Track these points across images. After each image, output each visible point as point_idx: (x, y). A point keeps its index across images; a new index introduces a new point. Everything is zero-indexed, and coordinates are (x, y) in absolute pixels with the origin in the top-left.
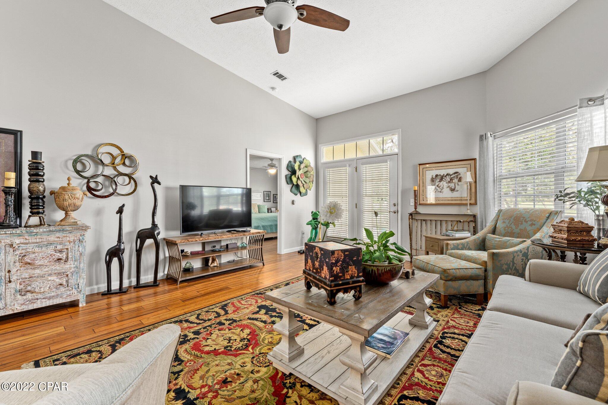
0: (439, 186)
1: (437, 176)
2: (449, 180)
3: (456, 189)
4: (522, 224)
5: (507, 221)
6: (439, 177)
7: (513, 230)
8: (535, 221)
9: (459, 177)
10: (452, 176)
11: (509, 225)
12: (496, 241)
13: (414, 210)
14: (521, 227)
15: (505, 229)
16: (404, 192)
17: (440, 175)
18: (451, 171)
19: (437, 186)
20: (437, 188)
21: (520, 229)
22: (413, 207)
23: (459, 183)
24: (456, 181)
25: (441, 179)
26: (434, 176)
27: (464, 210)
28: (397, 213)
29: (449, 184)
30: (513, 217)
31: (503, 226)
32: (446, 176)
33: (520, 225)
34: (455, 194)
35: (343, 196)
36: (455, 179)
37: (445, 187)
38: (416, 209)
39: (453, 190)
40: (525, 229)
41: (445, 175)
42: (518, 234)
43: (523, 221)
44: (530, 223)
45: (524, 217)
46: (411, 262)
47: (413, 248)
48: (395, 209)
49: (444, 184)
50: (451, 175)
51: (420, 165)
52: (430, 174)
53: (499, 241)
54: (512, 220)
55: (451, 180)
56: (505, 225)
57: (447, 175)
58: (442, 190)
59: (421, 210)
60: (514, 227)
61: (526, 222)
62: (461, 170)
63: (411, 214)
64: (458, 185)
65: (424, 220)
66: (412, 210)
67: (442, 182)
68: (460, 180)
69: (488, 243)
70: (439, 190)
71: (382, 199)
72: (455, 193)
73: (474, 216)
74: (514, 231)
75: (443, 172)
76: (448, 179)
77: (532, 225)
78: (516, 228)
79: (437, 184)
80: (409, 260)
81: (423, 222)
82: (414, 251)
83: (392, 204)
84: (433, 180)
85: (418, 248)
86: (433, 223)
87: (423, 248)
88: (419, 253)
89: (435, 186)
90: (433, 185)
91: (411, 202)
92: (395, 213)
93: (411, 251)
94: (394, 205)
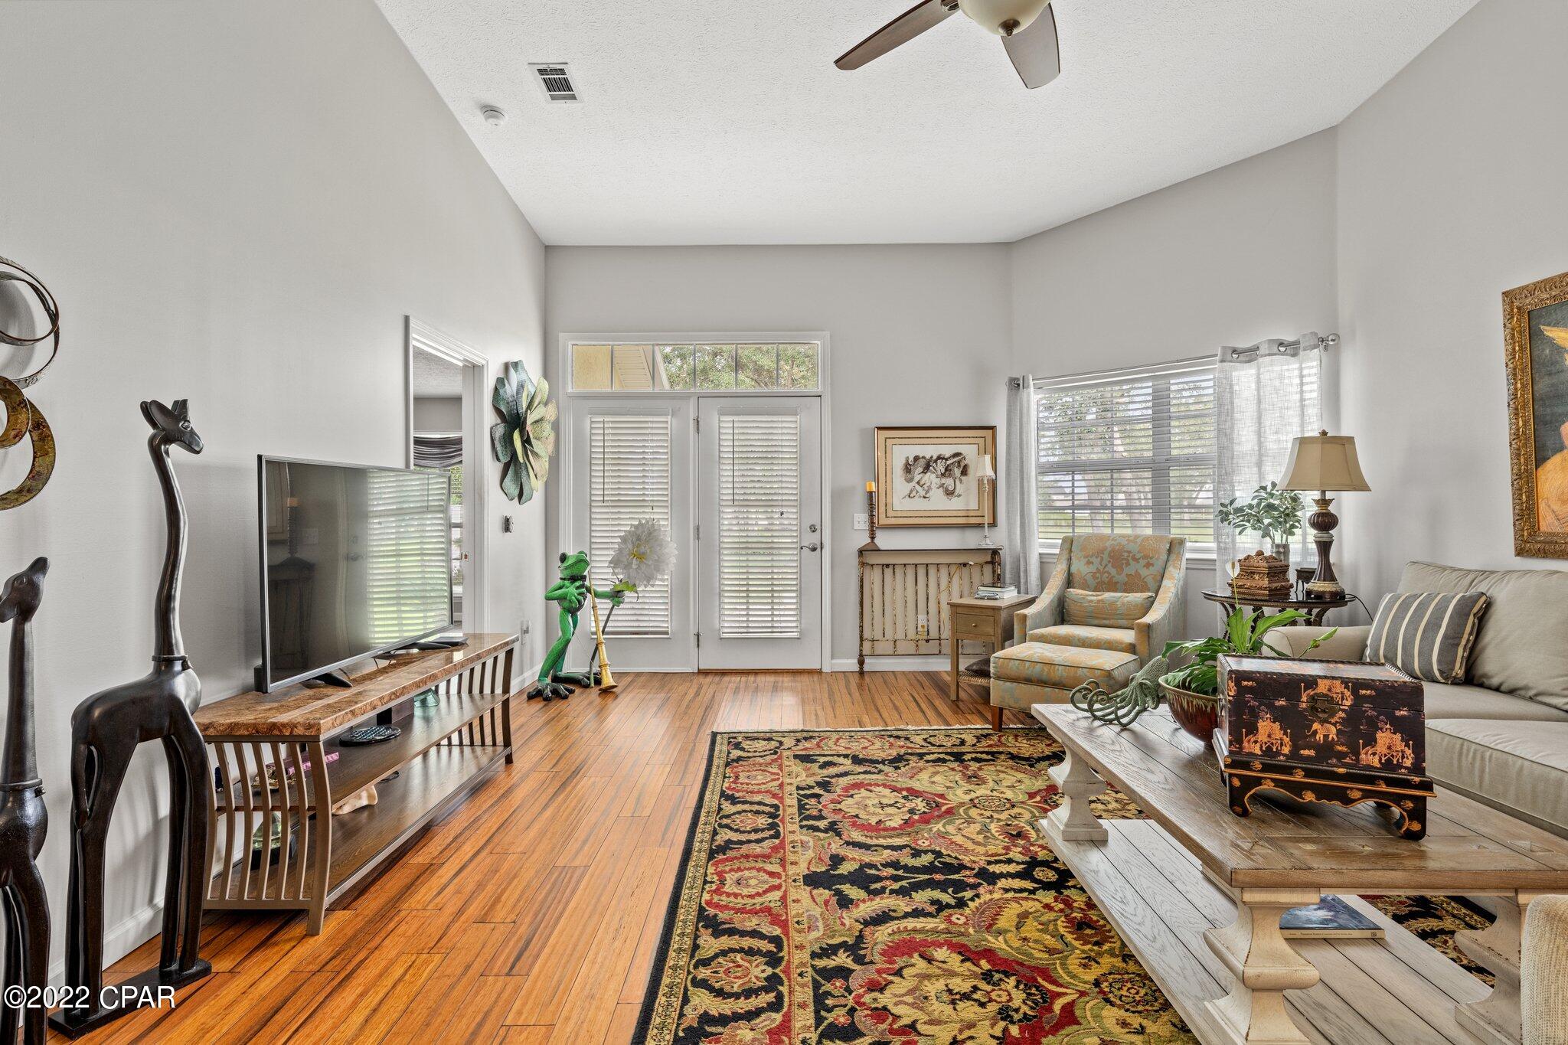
0: (922, 483)
1: (916, 458)
2: (943, 471)
3: (957, 492)
4: (1128, 564)
5: (1096, 561)
6: (922, 462)
7: (1113, 577)
8: (1151, 558)
9: (962, 465)
10: (949, 462)
11: (1101, 568)
12: (1091, 601)
13: (869, 540)
14: (1130, 570)
15: (1094, 577)
16: (839, 496)
17: (923, 457)
18: (947, 451)
19: (918, 483)
20: (918, 487)
21: (1127, 575)
22: (867, 534)
23: (963, 478)
24: (957, 472)
25: (927, 468)
26: (911, 459)
27: (971, 540)
28: (819, 550)
29: (944, 480)
30: (1106, 553)
31: (1090, 570)
32: (935, 461)
33: (1124, 566)
34: (955, 504)
35: (655, 504)
36: (956, 470)
37: (934, 486)
38: (873, 538)
39: (950, 493)
40: (1137, 574)
41: (935, 458)
42: (1125, 584)
43: (1130, 558)
44: (1143, 562)
45: (1129, 552)
46: (862, 673)
47: (865, 637)
48: (812, 539)
49: (931, 478)
50: (947, 460)
51: (879, 428)
52: (902, 452)
53: (1099, 601)
54: (1106, 556)
55: (946, 469)
56: (1092, 568)
57: (939, 458)
58: (927, 492)
59: (884, 541)
60: (1113, 572)
61: (1136, 560)
62: (969, 451)
63: (861, 552)
64: (961, 481)
65: (888, 566)
66: (864, 540)
67: (929, 474)
68: (964, 472)
69: (1072, 608)
70: (923, 493)
71: (782, 514)
72: (955, 499)
73: (995, 552)
74: (1114, 580)
75: (929, 451)
76: (940, 467)
77: (1148, 565)
78: (1118, 574)
79: (917, 478)
80: (856, 668)
81: (886, 570)
82: (867, 645)
83: (806, 525)
84: (908, 469)
85: (878, 635)
86: (910, 572)
87: (889, 635)
88: (880, 648)
89: (914, 483)
90: (909, 480)
91: (861, 520)
92: (814, 549)
93: (861, 645)
94: (813, 529)
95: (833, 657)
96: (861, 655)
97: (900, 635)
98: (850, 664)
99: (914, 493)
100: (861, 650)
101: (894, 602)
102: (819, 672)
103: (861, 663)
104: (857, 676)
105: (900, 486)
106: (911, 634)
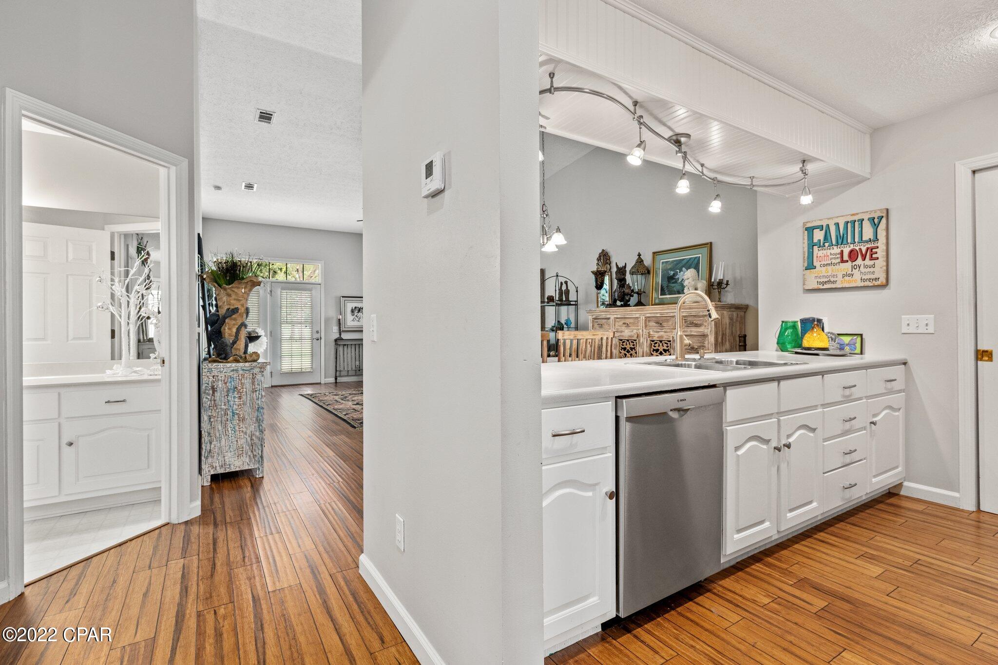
0: (357, 316)
1: (355, 308)
6: (357, 309)
13: (339, 336)
16: (327, 320)
17: (358, 307)
20: (356, 318)
22: (338, 334)
28: (320, 339)
38: (340, 335)
46: (336, 382)
47: (337, 370)
48: (318, 336)
49: (360, 314)
51: (342, 297)
52: (350, 305)
58: (359, 319)
59: (345, 336)
63: (336, 340)
65: (345, 345)
66: (337, 336)
70: (357, 319)
71: (306, 327)
75: (360, 305)
79: (356, 314)
80: (334, 381)
81: (345, 347)
82: (338, 373)
83: (315, 331)
84: (352, 311)
85: (342, 369)
86: (353, 347)
87: (346, 369)
88: (343, 373)
89: (355, 316)
90: (353, 315)
91: (335, 329)
92: (318, 340)
93: (336, 373)
94: (317, 332)
95: (325, 378)
96: (336, 376)
97: (350, 369)
98: (332, 380)
99: (355, 319)
100: (336, 375)
101: (347, 357)
102: (320, 383)
103: (336, 379)
104: (334, 384)
105: (349, 317)
106: (354, 368)
